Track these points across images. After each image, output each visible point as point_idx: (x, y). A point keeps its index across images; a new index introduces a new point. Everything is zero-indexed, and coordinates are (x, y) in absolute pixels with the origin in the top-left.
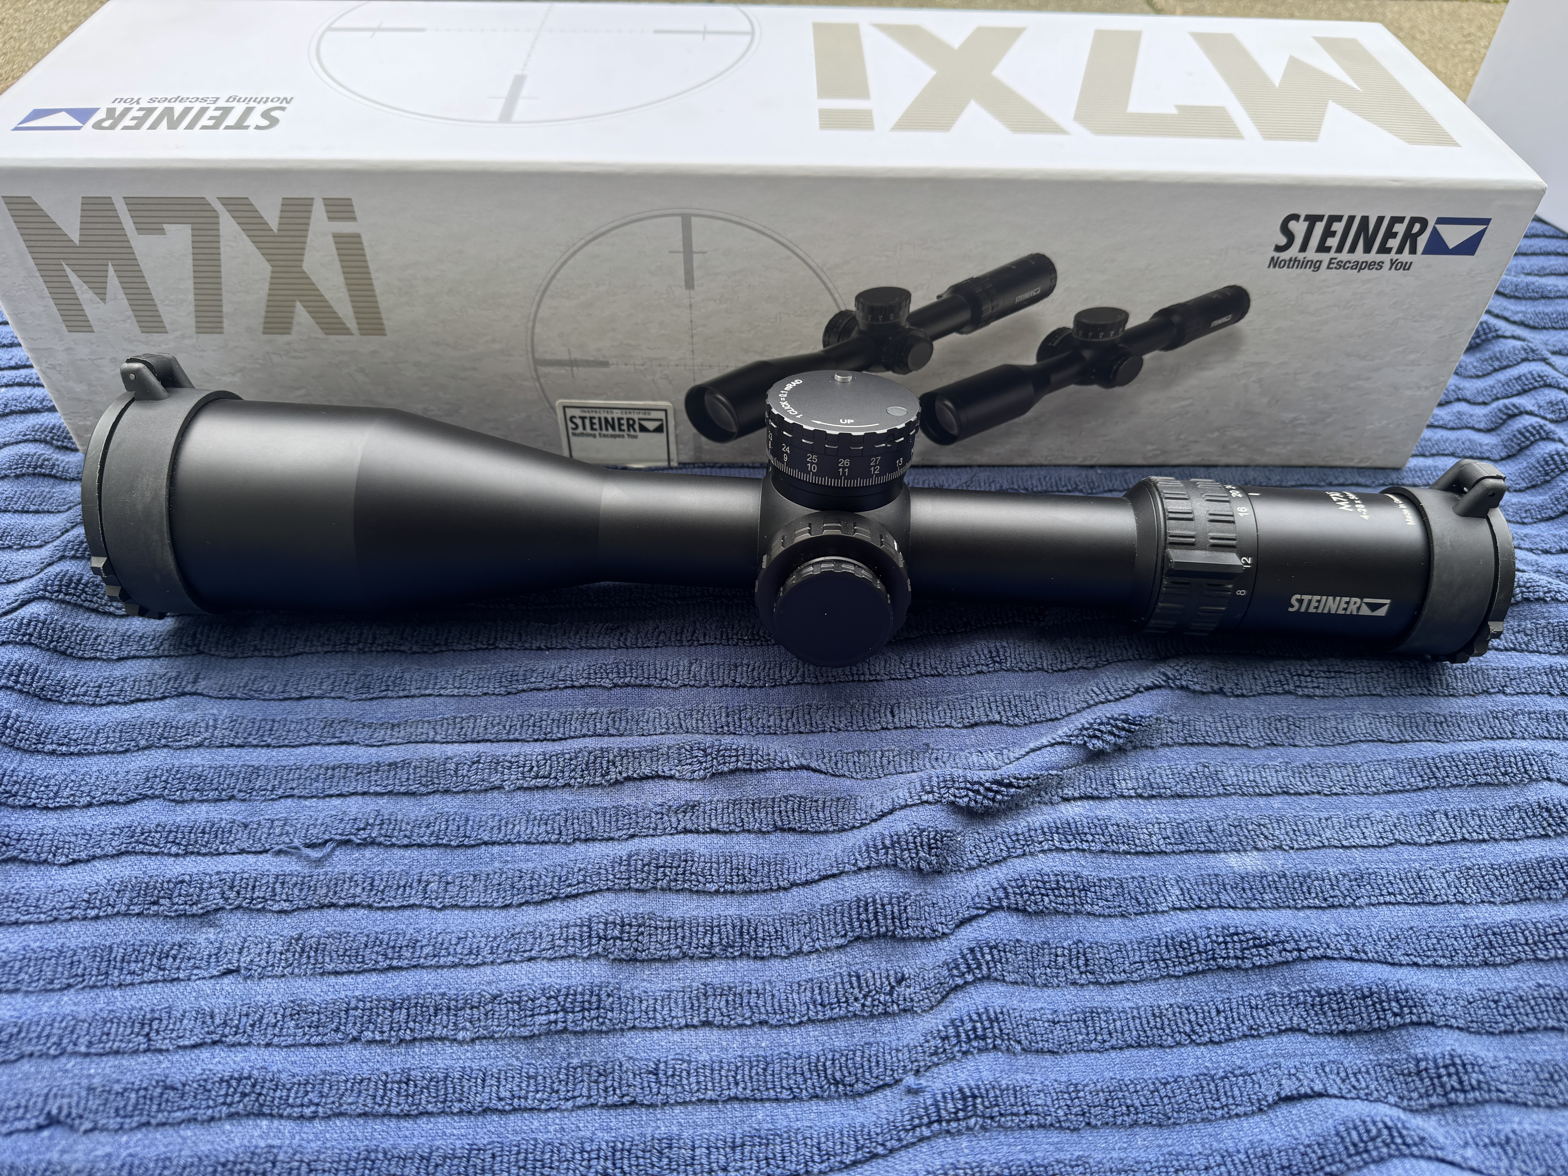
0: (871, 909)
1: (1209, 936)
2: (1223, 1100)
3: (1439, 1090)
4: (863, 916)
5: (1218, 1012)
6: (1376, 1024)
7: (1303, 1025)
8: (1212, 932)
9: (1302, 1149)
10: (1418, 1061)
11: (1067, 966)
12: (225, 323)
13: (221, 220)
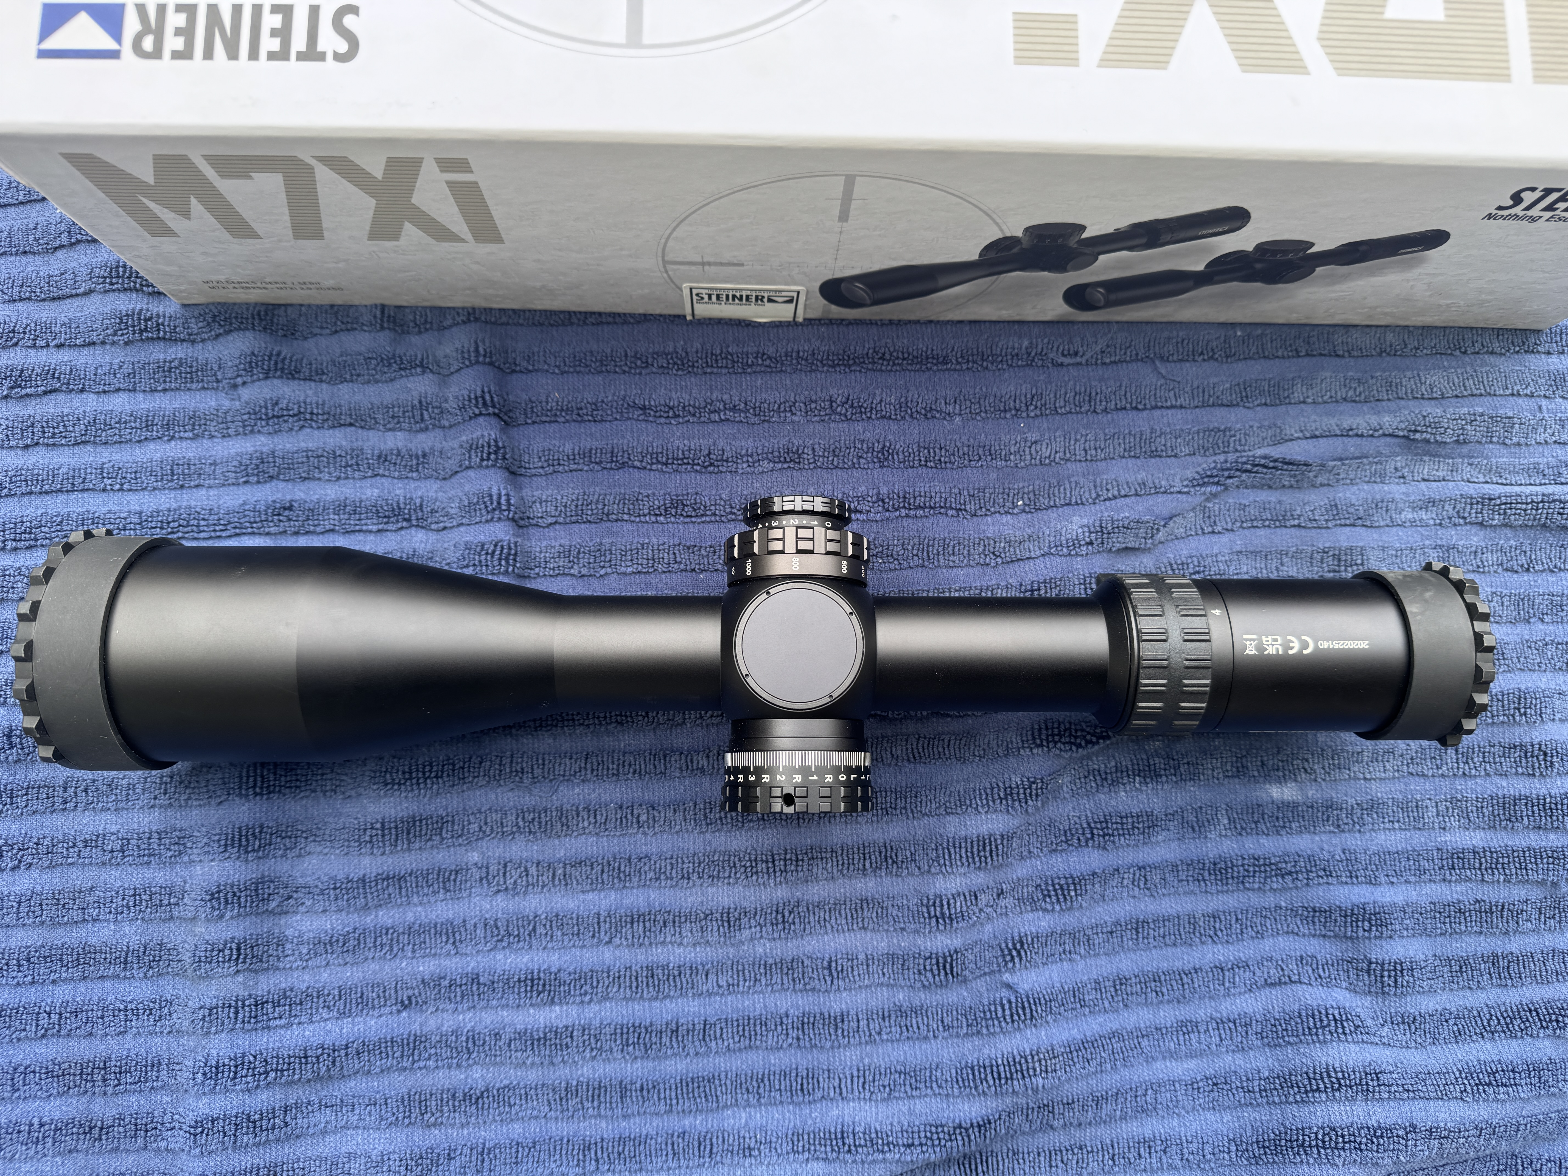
6: (1349, 933)
7: (1296, 930)
12: (326, 234)
13: (316, 170)
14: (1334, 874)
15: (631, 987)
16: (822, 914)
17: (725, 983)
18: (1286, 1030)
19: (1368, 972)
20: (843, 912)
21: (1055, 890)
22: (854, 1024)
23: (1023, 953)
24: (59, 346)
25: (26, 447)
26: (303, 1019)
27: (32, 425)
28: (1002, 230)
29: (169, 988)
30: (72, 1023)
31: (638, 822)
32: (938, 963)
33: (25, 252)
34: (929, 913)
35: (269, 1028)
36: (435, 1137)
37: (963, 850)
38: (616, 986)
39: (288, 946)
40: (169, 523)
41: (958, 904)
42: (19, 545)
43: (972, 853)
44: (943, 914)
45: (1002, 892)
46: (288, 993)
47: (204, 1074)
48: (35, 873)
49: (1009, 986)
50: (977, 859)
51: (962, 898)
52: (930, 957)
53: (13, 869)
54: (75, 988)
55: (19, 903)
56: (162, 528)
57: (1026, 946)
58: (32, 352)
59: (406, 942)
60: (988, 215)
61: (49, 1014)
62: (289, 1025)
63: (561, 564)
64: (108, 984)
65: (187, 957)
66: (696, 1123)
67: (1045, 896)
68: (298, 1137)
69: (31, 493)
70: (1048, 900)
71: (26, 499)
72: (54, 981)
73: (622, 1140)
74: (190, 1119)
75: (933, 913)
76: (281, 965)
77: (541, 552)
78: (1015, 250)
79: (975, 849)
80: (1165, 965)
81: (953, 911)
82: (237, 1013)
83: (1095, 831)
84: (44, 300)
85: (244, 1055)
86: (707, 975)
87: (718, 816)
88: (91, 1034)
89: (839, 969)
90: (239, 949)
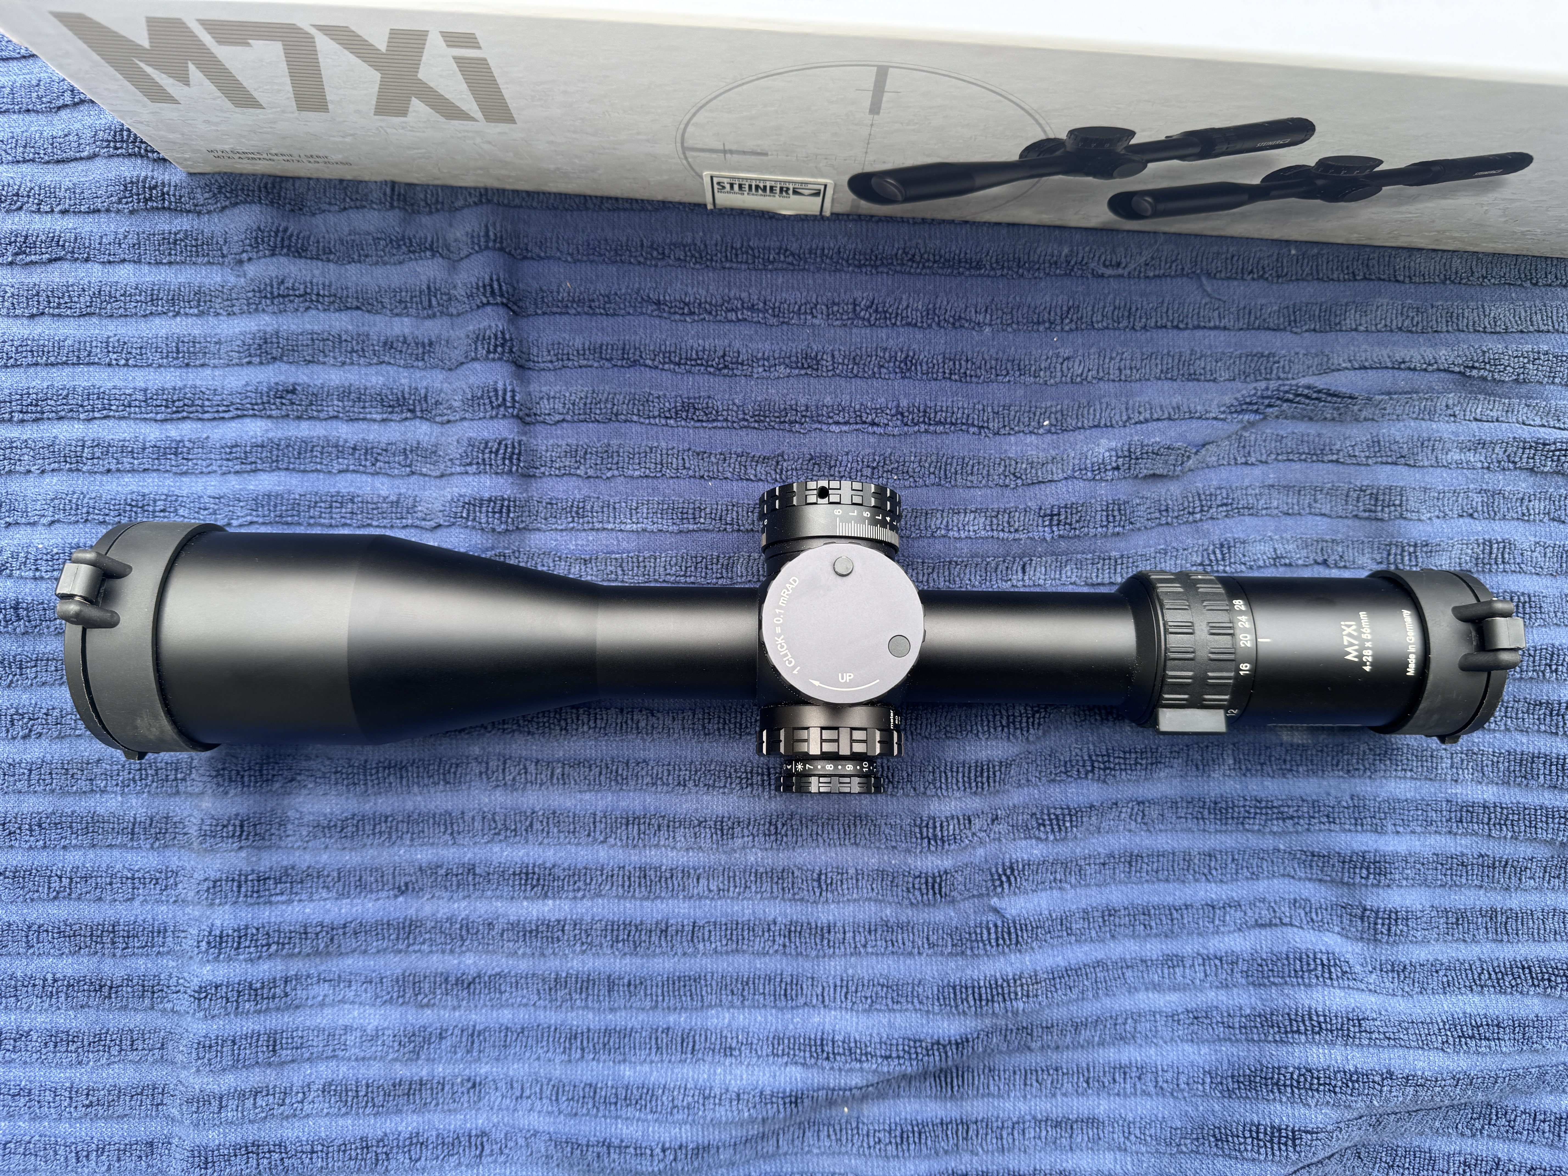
0: (985, 774)
1: (1244, 806)
2: (1217, 922)
3: (1372, 932)
4: (979, 779)
5: (1233, 860)
6: (1346, 879)
7: (1292, 873)
8: (1248, 803)
9: (1260, 961)
10: (1365, 909)
11: (1128, 820)
12: (330, 107)
13: (316, 40)
14: (1337, 821)
15: (623, 886)
16: (815, 828)
17: (715, 888)
18: (1272, 971)
19: (1362, 919)
20: (836, 827)
21: (1050, 820)
22: (840, 936)
23: (1012, 879)
24: (64, 212)
25: (32, 316)
26: (304, 897)
27: (38, 294)
28: (1045, 132)
29: (174, 859)
30: (81, 888)
31: (638, 728)
32: (927, 883)
33: (28, 111)
34: (921, 833)
35: (270, 903)
36: (428, 1017)
37: (960, 775)
38: (609, 884)
39: (290, 826)
40: (174, 402)
41: (951, 827)
42: (26, 417)
43: (969, 778)
44: (935, 836)
45: (997, 818)
46: (290, 871)
47: (209, 943)
48: (45, 743)
49: (996, 911)
50: (974, 784)
51: (956, 821)
52: (920, 876)
53: (24, 737)
54: (85, 855)
55: (30, 770)
56: (167, 407)
57: (1016, 873)
58: (37, 217)
59: (405, 830)
60: (1030, 114)
61: (60, 877)
62: (290, 902)
63: (567, 463)
64: (116, 853)
65: (193, 831)
66: (680, 1020)
67: (1039, 825)
68: (297, 1007)
69: (37, 364)
70: (1042, 828)
71: (32, 370)
72: (64, 847)
73: (608, 1032)
74: (195, 983)
75: (925, 834)
76: (283, 844)
77: (547, 451)
78: (1058, 153)
79: (972, 775)
80: (1156, 900)
81: (945, 834)
82: (239, 887)
83: (1096, 764)
84: (48, 162)
85: (247, 927)
86: (698, 879)
87: (716, 727)
88: (100, 899)
89: (829, 881)
90: (242, 826)
